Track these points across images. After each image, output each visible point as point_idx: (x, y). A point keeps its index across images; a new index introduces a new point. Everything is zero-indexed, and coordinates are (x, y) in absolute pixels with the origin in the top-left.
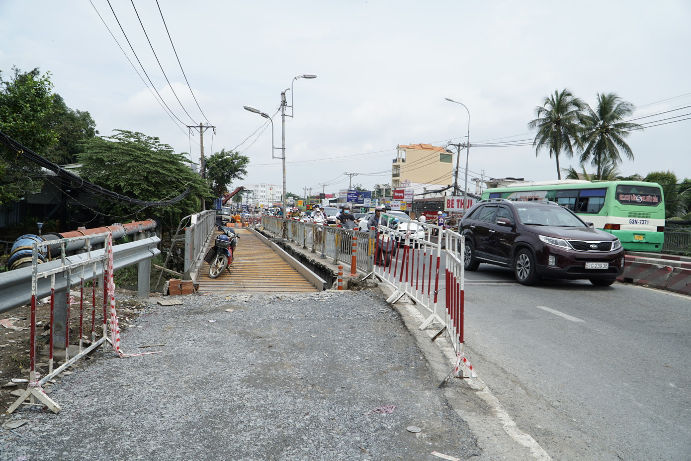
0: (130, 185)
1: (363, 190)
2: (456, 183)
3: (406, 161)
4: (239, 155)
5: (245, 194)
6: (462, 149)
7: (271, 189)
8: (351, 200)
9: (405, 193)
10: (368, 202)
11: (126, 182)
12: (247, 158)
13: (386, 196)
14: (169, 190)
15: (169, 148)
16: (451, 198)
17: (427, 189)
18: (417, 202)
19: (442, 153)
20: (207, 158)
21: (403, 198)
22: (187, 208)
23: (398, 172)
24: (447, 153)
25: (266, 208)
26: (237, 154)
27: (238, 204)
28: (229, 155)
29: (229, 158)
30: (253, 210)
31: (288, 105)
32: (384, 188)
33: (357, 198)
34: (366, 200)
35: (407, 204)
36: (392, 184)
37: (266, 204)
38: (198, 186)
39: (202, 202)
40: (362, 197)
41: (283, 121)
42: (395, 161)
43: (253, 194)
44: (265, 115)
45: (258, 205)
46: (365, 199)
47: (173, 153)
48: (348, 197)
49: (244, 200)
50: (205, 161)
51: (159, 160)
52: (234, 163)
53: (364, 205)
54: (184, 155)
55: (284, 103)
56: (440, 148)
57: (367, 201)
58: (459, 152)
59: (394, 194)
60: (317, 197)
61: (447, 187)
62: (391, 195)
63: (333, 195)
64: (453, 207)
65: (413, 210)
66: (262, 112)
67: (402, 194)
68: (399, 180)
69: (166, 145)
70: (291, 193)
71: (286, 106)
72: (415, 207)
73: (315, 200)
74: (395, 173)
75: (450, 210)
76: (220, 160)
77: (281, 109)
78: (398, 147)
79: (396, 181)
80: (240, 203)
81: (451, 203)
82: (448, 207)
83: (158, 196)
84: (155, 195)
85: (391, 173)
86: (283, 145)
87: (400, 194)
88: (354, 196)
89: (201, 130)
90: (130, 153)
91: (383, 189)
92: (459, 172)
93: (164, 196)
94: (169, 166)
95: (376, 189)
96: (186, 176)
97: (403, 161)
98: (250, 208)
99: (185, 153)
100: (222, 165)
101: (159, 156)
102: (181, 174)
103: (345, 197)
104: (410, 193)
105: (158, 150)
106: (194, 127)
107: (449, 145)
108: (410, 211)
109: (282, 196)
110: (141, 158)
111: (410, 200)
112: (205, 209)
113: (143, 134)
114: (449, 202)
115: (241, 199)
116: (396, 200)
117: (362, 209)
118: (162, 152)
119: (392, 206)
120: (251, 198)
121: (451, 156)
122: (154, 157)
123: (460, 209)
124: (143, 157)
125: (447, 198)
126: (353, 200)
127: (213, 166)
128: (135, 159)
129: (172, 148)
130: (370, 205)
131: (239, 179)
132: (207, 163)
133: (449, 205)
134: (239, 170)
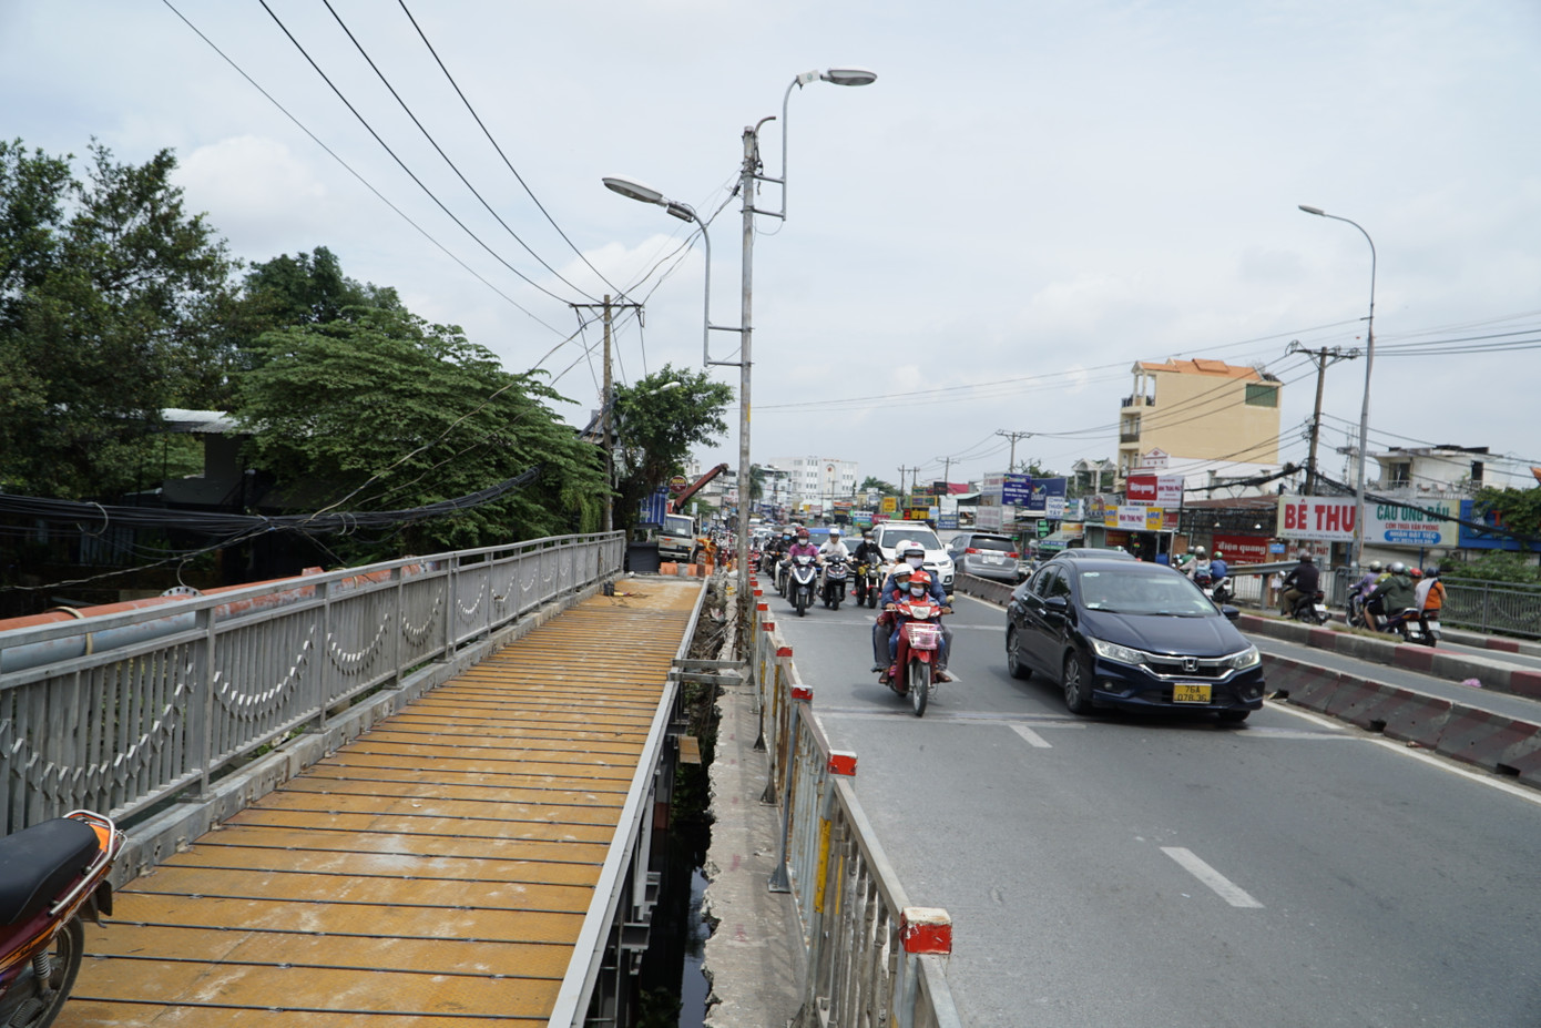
0: (365, 456)
1: (1046, 475)
2: (1312, 458)
3: (1157, 402)
4: (707, 381)
5: (770, 480)
6: (1333, 362)
7: (830, 470)
8: (1012, 499)
9: (1159, 484)
10: (1059, 507)
11: (353, 446)
12: (729, 388)
13: (1102, 490)
14: (479, 472)
15: (486, 356)
16: (1296, 501)
17: (1218, 475)
18: (1193, 511)
19: (1254, 382)
20: (625, 389)
21: (1154, 497)
22: (529, 524)
23: (1134, 431)
24: (1265, 383)
25: (817, 512)
26: (702, 378)
28: (680, 379)
29: (676, 388)
30: (787, 517)
31: (766, 175)
32: (1099, 469)
33: (1029, 495)
34: (1050, 501)
35: (1165, 513)
36: (1120, 462)
37: (817, 502)
38: (562, 461)
40: (1041, 492)
41: (748, 231)
42: (1127, 403)
43: (790, 480)
44: (680, 212)
45: (799, 505)
46: (1048, 498)
47: (500, 369)
48: (1004, 492)
49: (767, 494)
51: (453, 388)
52: (692, 401)
53: (1047, 513)
54: (536, 376)
55: (752, 166)
56: (1247, 369)
57: (1056, 503)
58: (1321, 371)
59: (1129, 486)
60: (929, 491)
62: (1116, 490)
63: (972, 485)
64: (1302, 526)
65: (1181, 530)
66: (668, 197)
67: (1150, 488)
68: (1137, 450)
69: (479, 349)
70: (875, 479)
71: (761, 177)
72: (1187, 523)
73: (925, 497)
74: (1127, 431)
75: (1295, 533)
76: (654, 392)
77: (740, 192)
78: (1136, 369)
79: (1129, 453)
80: (757, 501)
81: (1296, 517)
82: (1288, 526)
85: (1117, 432)
86: (745, 317)
87: (1144, 488)
88: (1020, 491)
89: (607, 313)
90: (372, 367)
91: (1095, 473)
92: (1320, 428)
94: (479, 405)
95: (1077, 472)
96: (531, 434)
97: (1149, 402)
98: (780, 513)
99: (542, 371)
100: (658, 407)
101: (459, 378)
102: (515, 428)
103: (998, 493)
104: (1173, 485)
105: (461, 362)
106: (587, 306)
107: (1292, 352)
108: (1173, 535)
109: (855, 485)
110: (400, 381)
111: (1173, 503)
112: (611, 524)
113: (424, 318)
114: (1291, 512)
115: (761, 494)
116: (1135, 504)
117: (1041, 524)
118: (468, 367)
119: (1122, 518)
120: (783, 489)
121: (1275, 390)
122: (443, 379)
123: (1324, 531)
124: (405, 380)
125: (1284, 501)
126: (1017, 501)
127: (633, 410)
128: (384, 384)
129: (495, 356)
130: (1061, 514)
131: (706, 446)
132: (619, 402)
133: (1290, 521)
134: (708, 421)
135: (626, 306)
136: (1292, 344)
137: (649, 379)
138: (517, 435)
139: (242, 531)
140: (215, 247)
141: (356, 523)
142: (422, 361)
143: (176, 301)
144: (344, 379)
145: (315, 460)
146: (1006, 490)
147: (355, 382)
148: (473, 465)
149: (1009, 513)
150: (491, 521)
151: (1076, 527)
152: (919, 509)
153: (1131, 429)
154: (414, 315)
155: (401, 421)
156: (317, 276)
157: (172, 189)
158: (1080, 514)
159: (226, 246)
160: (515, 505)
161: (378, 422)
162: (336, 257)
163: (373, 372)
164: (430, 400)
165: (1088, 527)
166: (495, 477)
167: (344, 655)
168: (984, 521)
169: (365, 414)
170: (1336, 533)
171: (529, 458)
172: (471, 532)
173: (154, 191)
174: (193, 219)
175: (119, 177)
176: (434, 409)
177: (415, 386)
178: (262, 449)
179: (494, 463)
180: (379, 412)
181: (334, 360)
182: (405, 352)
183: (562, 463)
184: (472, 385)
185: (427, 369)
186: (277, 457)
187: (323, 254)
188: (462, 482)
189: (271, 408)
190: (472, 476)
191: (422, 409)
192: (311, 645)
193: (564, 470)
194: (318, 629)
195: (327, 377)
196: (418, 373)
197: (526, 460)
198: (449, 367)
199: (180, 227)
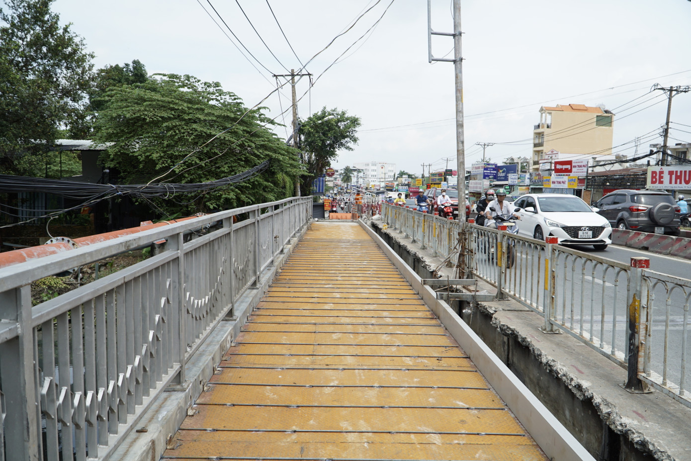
0: (171, 158)
2: (665, 146)
3: (551, 127)
4: (346, 116)
5: (355, 173)
6: (676, 94)
7: (382, 168)
8: (488, 176)
9: (573, 164)
10: (515, 179)
12: (357, 119)
14: (235, 164)
15: (235, 99)
16: (658, 169)
17: (597, 159)
18: (593, 177)
19: (600, 114)
20: (303, 121)
21: (570, 171)
22: (264, 194)
23: (541, 141)
24: (606, 114)
25: (378, 188)
26: (344, 113)
27: (347, 185)
28: (333, 114)
29: (332, 120)
32: (520, 161)
33: (496, 174)
34: (510, 176)
35: (578, 179)
37: (377, 184)
38: (281, 158)
39: (295, 184)
40: (503, 172)
42: (537, 127)
43: (364, 173)
45: (369, 185)
46: (508, 175)
47: (243, 106)
48: (484, 173)
49: (354, 180)
50: (299, 124)
51: (218, 117)
52: (339, 127)
53: (509, 182)
54: (262, 111)
56: (596, 108)
57: (514, 177)
58: (670, 99)
59: (555, 167)
60: (440, 175)
61: (648, 153)
64: (661, 182)
65: (587, 188)
67: (568, 167)
68: (542, 150)
69: (231, 94)
70: (404, 171)
72: (590, 184)
73: (437, 178)
74: (537, 141)
76: (320, 122)
78: (542, 110)
79: (538, 153)
80: (349, 184)
81: (658, 177)
82: (653, 182)
83: (216, 174)
84: (213, 173)
85: (532, 142)
86: (456, 25)
87: (564, 167)
88: (492, 172)
89: (293, 79)
90: (171, 106)
91: (518, 163)
93: (225, 175)
96: (262, 143)
97: (548, 127)
99: (265, 108)
100: (323, 129)
101: (221, 112)
102: (254, 139)
103: (480, 173)
104: (582, 164)
105: (220, 103)
106: (282, 76)
107: (655, 90)
108: (583, 190)
109: (394, 175)
110: (188, 114)
111: (583, 173)
112: (299, 193)
113: (199, 79)
114: (654, 175)
115: (351, 179)
116: (559, 175)
117: (506, 188)
118: (225, 106)
119: (554, 182)
120: (361, 177)
121: (611, 118)
122: (212, 112)
123: (673, 185)
124: (191, 113)
125: (650, 170)
126: (490, 177)
127: (310, 131)
128: (179, 116)
129: (240, 99)
130: (516, 182)
131: (347, 151)
132: (302, 127)
133: (654, 180)
134: (347, 136)
135: (303, 75)
136: (655, 85)
137: (315, 115)
138: (255, 143)
139: (97, 195)
140: (78, 43)
141: (175, 190)
142: (199, 102)
143: (58, 75)
144: (156, 114)
145: (143, 161)
146: (485, 171)
147: (163, 115)
148: (231, 161)
149: (486, 183)
150: (243, 192)
151: (526, 189)
152: (435, 184)
153: (539, 140)
154: (192, 77)
155: (190, 136)
156: (135, 75)
157: (53, 15)
158: (527, 182)
159: (84, 42)
160: (256, 183)
161: (177, 137)
162: (143, 65)
163: (172, 109)
164: (206, 124)
165: (532, 188)
166: (244, 167)
167: (196, 301)
168: (474, 187)
169: (169, 133)
170: (680, 185)
171: (263, 156)
172: (232, 199)
173: (43, 16)
174: (65, 27)
175: (23, 4)
176: (208, 129)
177: (197, 116)
178: (112, 156)
179: (244, 159)
180: (177, 132)
181: (150, 103)
182: (190, 97)
183: (281, 159)
184: (229, 115)
185: (203, 107)
186: (120, 160)
187: (136, 63)
188: (226, 171)
189: (115, 132)
190: (231, 167)
191: (202, 129)
192: (168, 301)
193: (281, 163)
194: (174, 282)
195: (146, 113)
196: (197, 109)
197: (261, 157)
198: (213, 107)
199: (59, 35)
